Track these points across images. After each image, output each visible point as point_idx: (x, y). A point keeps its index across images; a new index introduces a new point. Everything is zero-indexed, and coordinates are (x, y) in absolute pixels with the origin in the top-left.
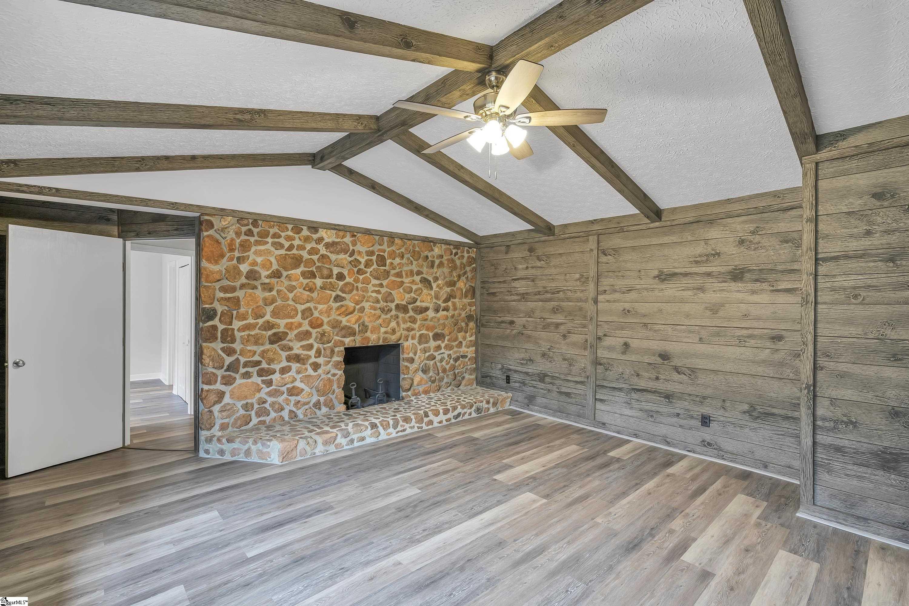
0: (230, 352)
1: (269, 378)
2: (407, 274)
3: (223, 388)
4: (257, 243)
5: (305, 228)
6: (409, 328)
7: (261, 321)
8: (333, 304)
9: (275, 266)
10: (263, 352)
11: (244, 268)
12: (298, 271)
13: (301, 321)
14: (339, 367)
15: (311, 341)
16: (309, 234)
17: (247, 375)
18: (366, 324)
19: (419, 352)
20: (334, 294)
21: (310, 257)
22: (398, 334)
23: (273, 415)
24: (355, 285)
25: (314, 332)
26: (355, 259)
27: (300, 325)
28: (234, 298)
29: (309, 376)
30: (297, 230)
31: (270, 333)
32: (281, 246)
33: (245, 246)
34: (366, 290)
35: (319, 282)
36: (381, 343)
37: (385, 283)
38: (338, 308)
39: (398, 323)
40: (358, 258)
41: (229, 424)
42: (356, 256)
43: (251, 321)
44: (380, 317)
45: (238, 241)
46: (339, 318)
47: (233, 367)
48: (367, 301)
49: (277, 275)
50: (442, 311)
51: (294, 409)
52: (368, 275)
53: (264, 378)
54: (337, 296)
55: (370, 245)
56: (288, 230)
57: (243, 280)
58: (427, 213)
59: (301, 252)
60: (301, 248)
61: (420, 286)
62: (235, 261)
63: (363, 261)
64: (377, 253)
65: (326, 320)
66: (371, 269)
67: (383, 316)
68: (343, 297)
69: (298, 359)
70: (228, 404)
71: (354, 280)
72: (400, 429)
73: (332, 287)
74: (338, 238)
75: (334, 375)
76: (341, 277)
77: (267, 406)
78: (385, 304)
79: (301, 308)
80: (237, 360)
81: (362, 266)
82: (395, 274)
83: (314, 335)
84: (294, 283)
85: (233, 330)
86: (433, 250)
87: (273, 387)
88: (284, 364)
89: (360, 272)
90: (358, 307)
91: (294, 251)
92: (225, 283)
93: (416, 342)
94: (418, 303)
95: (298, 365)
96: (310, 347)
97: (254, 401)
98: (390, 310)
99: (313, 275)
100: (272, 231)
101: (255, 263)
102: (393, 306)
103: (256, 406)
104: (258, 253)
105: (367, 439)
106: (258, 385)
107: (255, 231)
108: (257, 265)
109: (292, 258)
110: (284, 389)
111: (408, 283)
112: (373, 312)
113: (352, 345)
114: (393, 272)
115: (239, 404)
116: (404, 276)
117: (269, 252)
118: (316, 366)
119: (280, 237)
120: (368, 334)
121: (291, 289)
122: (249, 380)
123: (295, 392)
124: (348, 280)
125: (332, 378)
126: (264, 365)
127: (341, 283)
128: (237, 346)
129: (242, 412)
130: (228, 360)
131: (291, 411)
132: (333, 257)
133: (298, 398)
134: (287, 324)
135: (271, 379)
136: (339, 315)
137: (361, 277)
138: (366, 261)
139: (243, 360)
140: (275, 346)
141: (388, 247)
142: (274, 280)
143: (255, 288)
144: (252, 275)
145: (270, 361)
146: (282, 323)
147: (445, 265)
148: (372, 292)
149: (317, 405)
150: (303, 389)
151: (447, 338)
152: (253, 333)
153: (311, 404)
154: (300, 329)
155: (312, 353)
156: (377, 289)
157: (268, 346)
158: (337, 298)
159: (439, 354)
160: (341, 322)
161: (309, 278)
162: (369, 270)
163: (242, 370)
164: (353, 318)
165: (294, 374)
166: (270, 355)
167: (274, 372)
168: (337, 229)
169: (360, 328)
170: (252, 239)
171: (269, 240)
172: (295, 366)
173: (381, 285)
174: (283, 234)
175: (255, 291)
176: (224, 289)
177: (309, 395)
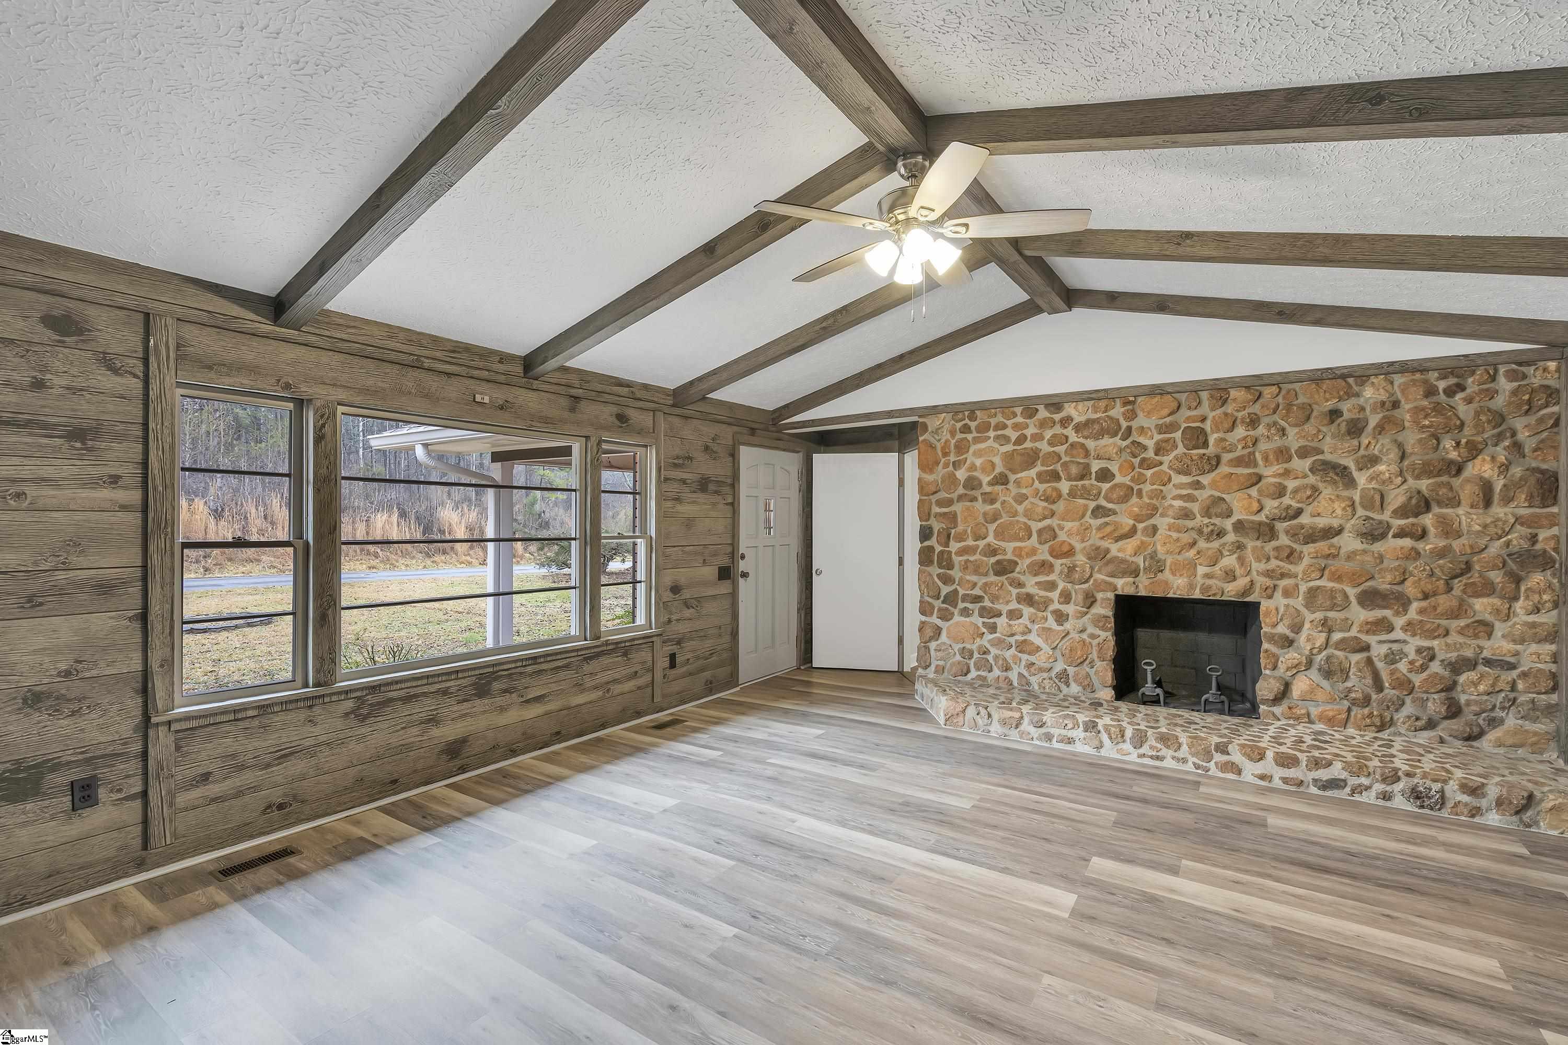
0: (947, 580)
1: (992, 620)
2: (1266, 459)
3: (939, 622)
4: (977, 440)
5: (1041, 408)
6: (1273, 571)
7: (982, 544)
8: (1092, 521)
9: (999, 469)
10: (986, 584)
11: (961, 474)
12: (1033, 473)
13: (1037, 546)
14: (1101, 624)
15: (1052, 577)
16: (1048, 415)
17: (965, 612)
18: (1161, 556)
19: (1307, 625)
20: (1092, 505)
21: (1053, 449)
22: (1242, 582)
23: (997, 672)
24: (1136, 488)
25: (1058, 563)
26: (1134, 442)
27: (1034, 551)
28: (950, 512)
29: (1050, 629)
30: (1030, 412)
31: (993, 560)
32: (1007, 439)
33: (961, 448)
34: (1161, 495)
35: (1064, 486)
36: (1197, 595)
37: (1205, 480)
38: (1099, 529)
39: (1241, 560)
40: (1141, 439)
41: (943, 668)
42: (1135, 437)
43: (970, 542)
44: (1194, 543)
45: (953, 442)
46: (1105, 544)
47: (951, 599)
48: (1162, 515)
49: (1002, 480)
50: (1394, 536)
51: (1026, 674)
52: (1165, 467)
53: (986, 620)
54: (1098, 507)
55: (1166, 411)
56: (1015, 415)
57: (961, 490)
58: (1318, 315)
59: (1038, 445)
60: (1037, 437)
61: (1312, 479)
62: (951, 468)
63: (1150, 444)
64: (1184, 425)
65: (1078, 546)
66: (1171, 457)
67: (1202, 544)
68: (1110, 510)
69: (1029, 600)
70: (944, 643)
71: (1132, 480)
72: (1145, 749)
73: (1086, 493)
74: (1096, 412)
75: (1093, 636)
76: (1105, 475)
77: (990, 658)
78: (1206, 521)
79: (1035, 526)
80: (956, 591)
81: (1150, 454)
82: (1231, 460)
83: (1058, 568)
84: (1024, 491)
85: (950, 552)
86: (1357, 395)
87: (997, 635)
88: (1014, 605)
89: (1146, 464)
90: (1140, 526)
91: (1028, 444)
92: (943, 495)
93: (1298, 602)
94: (1304, 519)
95: (1032, 610)
96: (1052, 586)
97: (974, 647)
98: (1221, 534)
99: (1056, 477)
100: (993, 421)
101: (973, 468)
102: (1228, 524)
103: (976, 655)
104: (978, 454)
105: (1078, 743)
106: (978, 627)
107: (973, 425)
108: (976, 470)
109: (1022, 455)
110: (1012, 640)
111: (1274, 476)
112: (1175, 535)
113: (1130, 591)
114: (1226, 457)
115: (957, 647)
116: (1260, 462)
117: (991, 449)
118: (1061, 617)
119: (1005, 427)
120: (1167, 575)
121: (1021, 499)
122: (967, 619)
123: (1028, 648)
124: (1119, 479)
125: (1088, 640)
126: (987, 603)
127: (1105, 486)
128: (956, 573)
129: (958, 657)
130: (945, 590)
131: (1021, 675)
132: (1091, 444)
133: (1032, 659)
134: (1015, 548)
135: (995, 623)
136: (1102, 538)
137: (1148, 473)
138: (1157, 443)
139: (961, 592)
140: (1003, 578)
141: (1212, 410)
142: (999, 488)
143: (974, 499)
144: (972, 484)
145: (995, 598)
146: (1010, 546)
147: (1407, 424)
148: (1174, 498)
149: (1063, 677)
150: (1038, 647)
151: (1415, 606)
152: (972, 558)
153: (1053, 674)
154: (1034, 558)
155: (1055, 595)
156: (1184, 492)
157: (992, 578)
158: (1099, 511)
159: (1380, 642)
160: (1107, 551)
161: (1048, 482)
162: (1166, 459)
163: (961, 605)
164: (1130, 545)
165: (1028, 623)
166: (994, 590)
167: (999, 615)
168: (1092, 399)
169: (1147, 564)
170: (970, 437)
171: (992, 434)
172: (1027, 611)
173: (1197, 485)
174: (1009, 423)
175: (974, 504)
176: (940, 503)
177: (1049, 658)
